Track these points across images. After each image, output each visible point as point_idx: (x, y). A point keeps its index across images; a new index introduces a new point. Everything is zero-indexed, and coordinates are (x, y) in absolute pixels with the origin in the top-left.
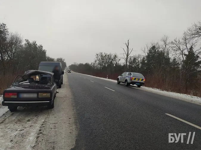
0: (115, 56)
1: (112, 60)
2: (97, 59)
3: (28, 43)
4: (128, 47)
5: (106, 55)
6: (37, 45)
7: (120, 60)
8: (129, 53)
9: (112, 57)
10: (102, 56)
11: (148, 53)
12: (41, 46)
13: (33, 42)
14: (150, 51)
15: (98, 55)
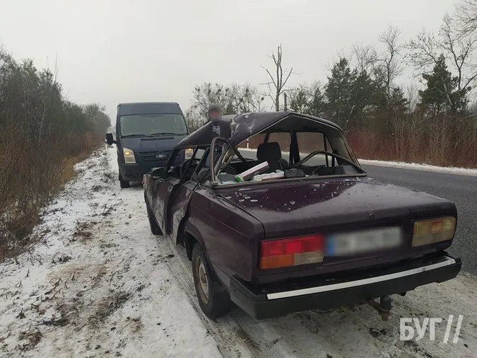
0: (247, 90)
1: (241, 100)
2: (197, 101)
3: (11, 66)
4: (278, 65)
5: (219, 90)
6: (36, 70)
7: (263, 99)
8: (283, 81)
9: (241, 93)
10: (210, 91)
11: (331, 77)
12: (47, 74)
13: (25, 63)
14: (334, 71)
15: (199, 90)
